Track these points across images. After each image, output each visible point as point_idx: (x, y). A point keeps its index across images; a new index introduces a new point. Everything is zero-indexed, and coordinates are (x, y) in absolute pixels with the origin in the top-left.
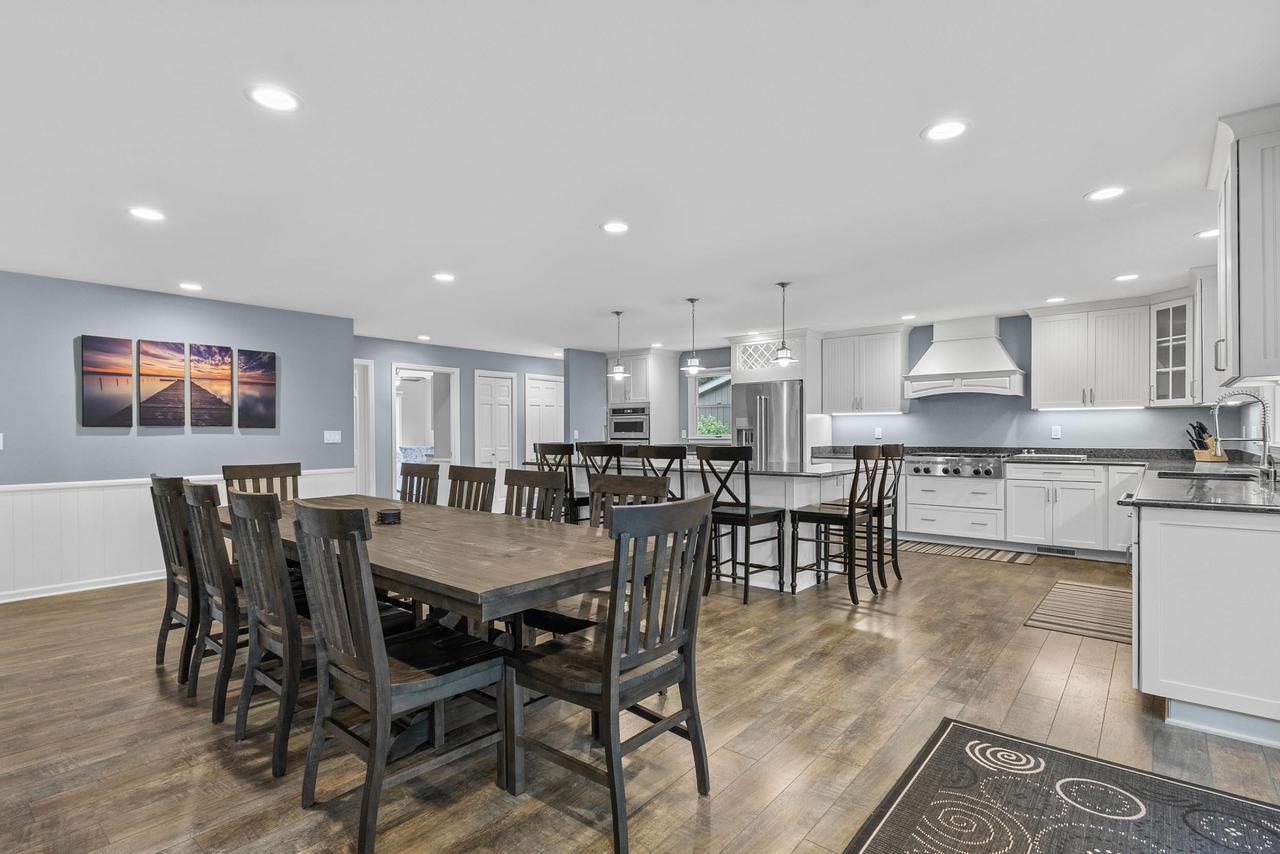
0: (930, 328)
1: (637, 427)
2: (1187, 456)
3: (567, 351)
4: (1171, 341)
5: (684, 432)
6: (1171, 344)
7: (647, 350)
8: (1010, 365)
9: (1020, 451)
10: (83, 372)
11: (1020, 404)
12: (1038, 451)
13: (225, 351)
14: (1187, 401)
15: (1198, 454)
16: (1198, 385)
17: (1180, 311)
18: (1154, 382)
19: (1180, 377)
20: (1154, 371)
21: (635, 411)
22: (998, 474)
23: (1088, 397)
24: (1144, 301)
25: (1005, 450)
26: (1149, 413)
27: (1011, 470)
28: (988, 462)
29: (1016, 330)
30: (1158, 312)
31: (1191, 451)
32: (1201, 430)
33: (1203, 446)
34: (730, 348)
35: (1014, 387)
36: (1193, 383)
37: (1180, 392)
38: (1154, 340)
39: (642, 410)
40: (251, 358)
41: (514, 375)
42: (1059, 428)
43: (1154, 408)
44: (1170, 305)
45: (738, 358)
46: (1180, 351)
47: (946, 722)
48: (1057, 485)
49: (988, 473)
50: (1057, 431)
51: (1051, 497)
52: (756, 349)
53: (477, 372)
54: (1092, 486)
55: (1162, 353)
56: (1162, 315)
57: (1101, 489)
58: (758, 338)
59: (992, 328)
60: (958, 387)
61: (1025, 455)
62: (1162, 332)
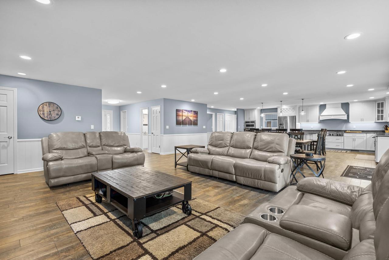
0: (326, 105)
1: (253, 126)
2: (384, 132)
3: (237, 109)
4: (380, 109)
5: (262, 127)
6: (380, 110)
7: (255, 109)
8: (345, 113)
9: (346, 131)
10: (177, 116)
11: (347, 121)
12: (350, 131)
13: (192, 111)
14: (384, 121)
15: (386, 131)
16: (386, 118)
17: (382, 104)
18: (377, 117)
19: (382, 116)
20: (377, 115)
21: (252, 122)
22: (342, 135)
23: (362, 120)
24: (374, 101)
25: (343, 131)
26: (375, 123)
27: (345, 134)
28: (339, 133)
29: (346, 106)
30: (378, 103)
31: (385, 131)
32: (387, 126)
33: (387, 130)
34: (277, 108)
35: (345, 118)
36: (385, 118)
37: (382, 119)
38: (377, 109)
39: (254, 122)
40: (195, 112)
41: (223, 114)
42: (355, 126)
43: (377, 122)
44: (380, 102)
45: (279, 110)
46: (382, 111)
47: (348, 166)
48: (355, 137)
49: (340, 135)
50: (355, 127)
51: (354, 140)
52: (284, 109)
53: (218, 114)
54: (363, 137)
55: (378, 111)
56: (379, 104)
57: (365, 138)
58: (284, 107)
59: (340, 105)
60: (332, 118)
61: (347, 131)
62: (378, 107)
